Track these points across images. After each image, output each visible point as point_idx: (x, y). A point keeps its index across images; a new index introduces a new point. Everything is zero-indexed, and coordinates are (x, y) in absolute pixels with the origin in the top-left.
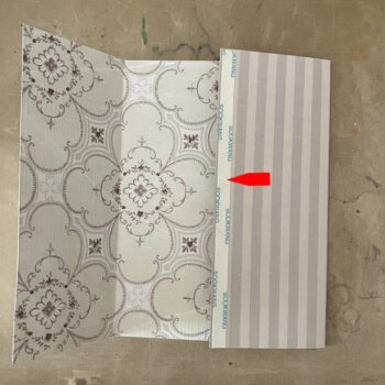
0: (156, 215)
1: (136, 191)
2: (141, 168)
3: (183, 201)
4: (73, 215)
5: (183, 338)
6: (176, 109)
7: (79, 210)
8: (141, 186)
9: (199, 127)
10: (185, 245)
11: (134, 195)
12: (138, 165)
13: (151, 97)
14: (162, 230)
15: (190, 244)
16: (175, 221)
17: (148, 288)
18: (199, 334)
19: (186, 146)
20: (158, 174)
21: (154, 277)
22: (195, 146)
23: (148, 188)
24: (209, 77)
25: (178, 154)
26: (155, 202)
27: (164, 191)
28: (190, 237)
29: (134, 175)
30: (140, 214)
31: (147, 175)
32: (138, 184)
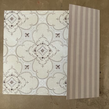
0: (48, 58)
1: (41, 51)
2: (43, 44)
3: (55, 54)
4: (19, 58)
5: (56, 95)
6: (53, 25)
7: (21, 57)
8: (43, 49)
9: (60, 31)
10: (56, 67)
11: (40, 52)
12: (42, 43)
13: (45, 22)
14: (49, 63)
15: (58, 67)
16: (53, 60)
17: (45, 80)
18: (61, 94)
19: (56, 37)
20: (48, 46)
21: (47, 77)
22: (59, 37)
23: (45, 50)
24: (63, 15)
25: (54, 39)
26: (47, 54)
27: (50, 51)
28: (58, 64)
29: (40, 46)
30: (43, 58)
31: (45, 46)
32: (42, 49)
